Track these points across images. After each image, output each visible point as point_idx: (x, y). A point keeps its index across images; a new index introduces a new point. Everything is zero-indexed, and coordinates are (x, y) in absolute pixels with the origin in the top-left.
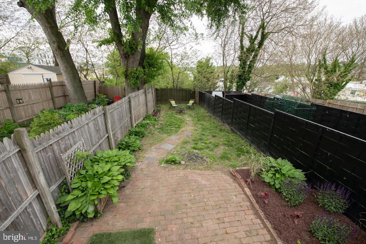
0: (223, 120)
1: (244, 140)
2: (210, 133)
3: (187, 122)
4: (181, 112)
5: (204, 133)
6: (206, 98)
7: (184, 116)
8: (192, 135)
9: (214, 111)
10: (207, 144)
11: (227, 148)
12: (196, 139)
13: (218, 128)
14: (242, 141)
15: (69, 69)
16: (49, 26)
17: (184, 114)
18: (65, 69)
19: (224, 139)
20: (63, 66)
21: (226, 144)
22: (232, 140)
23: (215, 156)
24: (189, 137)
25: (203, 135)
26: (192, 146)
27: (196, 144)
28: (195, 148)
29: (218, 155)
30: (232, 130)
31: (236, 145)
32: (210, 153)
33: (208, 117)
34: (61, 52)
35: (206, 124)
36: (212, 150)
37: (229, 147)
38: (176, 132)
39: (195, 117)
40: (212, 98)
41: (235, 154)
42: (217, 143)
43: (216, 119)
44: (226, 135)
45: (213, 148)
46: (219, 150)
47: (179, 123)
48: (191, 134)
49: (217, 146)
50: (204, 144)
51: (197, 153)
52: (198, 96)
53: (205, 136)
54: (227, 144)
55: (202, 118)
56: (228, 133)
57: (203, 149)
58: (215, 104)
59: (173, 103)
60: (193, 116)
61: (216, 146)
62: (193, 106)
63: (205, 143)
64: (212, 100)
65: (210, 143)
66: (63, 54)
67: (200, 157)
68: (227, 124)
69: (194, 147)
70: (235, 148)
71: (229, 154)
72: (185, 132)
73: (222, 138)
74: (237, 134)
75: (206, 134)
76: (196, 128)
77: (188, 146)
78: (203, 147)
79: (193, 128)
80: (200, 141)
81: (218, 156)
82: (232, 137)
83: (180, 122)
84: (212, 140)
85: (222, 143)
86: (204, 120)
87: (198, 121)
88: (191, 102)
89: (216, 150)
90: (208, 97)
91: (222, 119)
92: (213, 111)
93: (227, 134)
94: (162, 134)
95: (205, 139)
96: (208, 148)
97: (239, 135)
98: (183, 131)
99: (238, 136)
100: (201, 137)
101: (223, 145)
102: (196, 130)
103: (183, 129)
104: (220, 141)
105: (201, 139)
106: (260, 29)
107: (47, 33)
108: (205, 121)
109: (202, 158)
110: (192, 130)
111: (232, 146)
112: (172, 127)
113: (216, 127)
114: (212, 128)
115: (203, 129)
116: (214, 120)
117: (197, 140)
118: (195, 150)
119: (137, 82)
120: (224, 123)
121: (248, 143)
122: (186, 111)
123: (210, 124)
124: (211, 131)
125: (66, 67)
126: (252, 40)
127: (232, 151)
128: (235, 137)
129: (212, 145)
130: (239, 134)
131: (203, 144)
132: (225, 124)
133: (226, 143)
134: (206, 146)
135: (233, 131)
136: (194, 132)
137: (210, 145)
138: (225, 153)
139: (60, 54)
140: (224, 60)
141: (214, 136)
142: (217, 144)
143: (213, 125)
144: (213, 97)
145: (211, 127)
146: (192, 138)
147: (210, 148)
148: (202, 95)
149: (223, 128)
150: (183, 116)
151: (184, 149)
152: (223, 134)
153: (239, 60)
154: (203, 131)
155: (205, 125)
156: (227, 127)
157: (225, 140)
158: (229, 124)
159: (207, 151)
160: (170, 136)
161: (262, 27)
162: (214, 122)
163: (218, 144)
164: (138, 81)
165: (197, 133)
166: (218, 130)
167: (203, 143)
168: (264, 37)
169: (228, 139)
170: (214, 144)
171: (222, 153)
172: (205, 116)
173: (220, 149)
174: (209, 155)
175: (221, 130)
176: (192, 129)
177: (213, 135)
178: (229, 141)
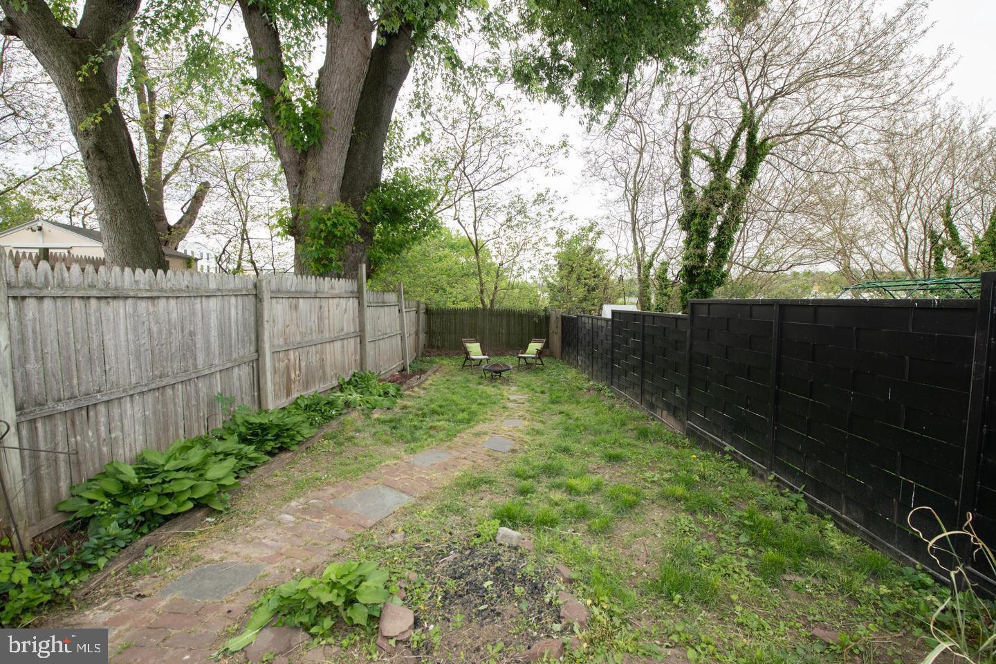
0: (647, 397)
1: (761, 477)
2: (595, 444)
3: (509, 405)
4: (496, 374)
5: (568, 442)
6: (584, 332)
7: (504, 388)
8: (513, 451)
9: (612, 367)
10: (578, 493)
11: (684, 518)
12: (526, 468)
13: (631, 427)
14: (754, 485)
15: (121, 217)
16: (78, 88)
17: (507, 381)
18: (108, 217)
19: (662, 471)
20: (105, 205)
21: (678, 499)
22: (703, 477)
23: (624, 573)
24: (496, 459)
25: (566, 450)
26: (502, 502)
27: (524, 492)
28: (508, 518)
29: (639, 565)
30: (690, 433)
31: (732, 504)
32: (594, 551)
33: (589, 390)
34: (104, 163)
35: (583, 413)
36: (605, 531)
37: (700, 516)
38: (451, 436)
39: (543, 392)
40: (604, 323)
41: (745, 561)
42: (629, 492)
43: (619, 397)
44: (669, 454)
45: (612, 519)
46: (644, 534)
47: (474, 407)
48: (508, 447)
49: (631, 507)
50: (565, 497)
51: (516, 548)
52: (559, 331)
53: (572, 455)
54: (687, 500)
55: (567, 394)
56: (677, 447)
57: (553, 523)
58: (613, 346)
59: (475, 349)
60: (539, 390)
61: (628, 507)
62: (539, 362)
63: (571, 490)
64: (602, 335)
65: (596, 488)
66: (110, 169)
67: (523, 581)
68: (665, 413)
69: (508, 510)
70: (735, 519)
71: (709, 560)
72: (487, 438)
73: (652, 469)
74: (718, 449)
75: (575, 447)
76: (539, 426)
77: (483, 502)
78: (555, 513)
79: (527, 423)
80: (544, 479)
81: (639, 573)
82: (699, 462)
83: (480, 404)
84: (605, 476)
85: (657, 490)
86: (574, 399)
87: (553, 402)
88: (534, 347)
89: (626, 529)
90: (588, 326)
91: (642, 394)
92: (609, 370)
93: (675, 452)
94: (386, 442)
95: (570, 468)
96: (583, 514)
97: (730, 453)
98: (478, 435)
99: (727, 457)
100: (550, 462)
101: (663, 502)
102: (538, 432)
103: (479, 428)
104: (645, 480)
105: (549, 471)
106: (740, 130)
107: (69, 109)
108: (578, 403)
109: (536, 590)
110: (518, 431)
111: (709, 508)
112: (441, 417)
113: (623, 424)
114: (605, 427)
115: (567, 429)
116: (611, 401)
117: (532, 473)
118: (504, 530)
119: (329, 253)
120: (652, 407)
121: (795, 496)
122: (514, 376)
123: (596, 414)
124: (598, 438)
125: (113, 212)
126: (719, 166)
127: (719, 540)
128: (712, 464)
129: (605, 502)
130: (733, 449)
131: (557, 496)
132: (659, 411)
133: (679, 490)
134: (572, 506)
135: (699, 440)
136: (528, 438)
137: (592, 499)
138: (682, 554)
139: (100, 169)
140: (638, 238)
141: (613, 459)
142: (631, 498)
143: (606, 416)
144: (607, 320)
145: (601, 423)
146: (510, 466)
147: (596, 515)
148: (569, 325)
149: (653, 425)
150: (500, 389)
151: (454, 519)
152: (653, 449)
153: (684, 229)
154: (565, 436)
155: (576, 416)
156: (667, 424)
157: (666, 476)
158: (674, 411)
159: (575, 534)
160: (413, 451)
161: (749, 123)
162: (611, 408)
163: (637, 494)
164: (334, 250)
165: (538, 442)
166: (628, 434)
167: (559, 487)
168: (756, 153)
169: (683, 473)
170: (614, 497)
171: (665, 551)
172: (581, 389)
173: (653, 529)
174: (588, 560)
175: (643, 434)
176: (520, 427)
177: (611, 451)
178: (689, 484)
